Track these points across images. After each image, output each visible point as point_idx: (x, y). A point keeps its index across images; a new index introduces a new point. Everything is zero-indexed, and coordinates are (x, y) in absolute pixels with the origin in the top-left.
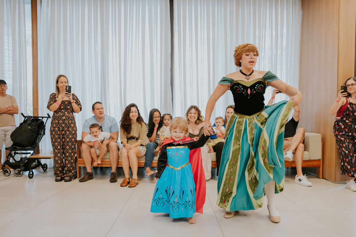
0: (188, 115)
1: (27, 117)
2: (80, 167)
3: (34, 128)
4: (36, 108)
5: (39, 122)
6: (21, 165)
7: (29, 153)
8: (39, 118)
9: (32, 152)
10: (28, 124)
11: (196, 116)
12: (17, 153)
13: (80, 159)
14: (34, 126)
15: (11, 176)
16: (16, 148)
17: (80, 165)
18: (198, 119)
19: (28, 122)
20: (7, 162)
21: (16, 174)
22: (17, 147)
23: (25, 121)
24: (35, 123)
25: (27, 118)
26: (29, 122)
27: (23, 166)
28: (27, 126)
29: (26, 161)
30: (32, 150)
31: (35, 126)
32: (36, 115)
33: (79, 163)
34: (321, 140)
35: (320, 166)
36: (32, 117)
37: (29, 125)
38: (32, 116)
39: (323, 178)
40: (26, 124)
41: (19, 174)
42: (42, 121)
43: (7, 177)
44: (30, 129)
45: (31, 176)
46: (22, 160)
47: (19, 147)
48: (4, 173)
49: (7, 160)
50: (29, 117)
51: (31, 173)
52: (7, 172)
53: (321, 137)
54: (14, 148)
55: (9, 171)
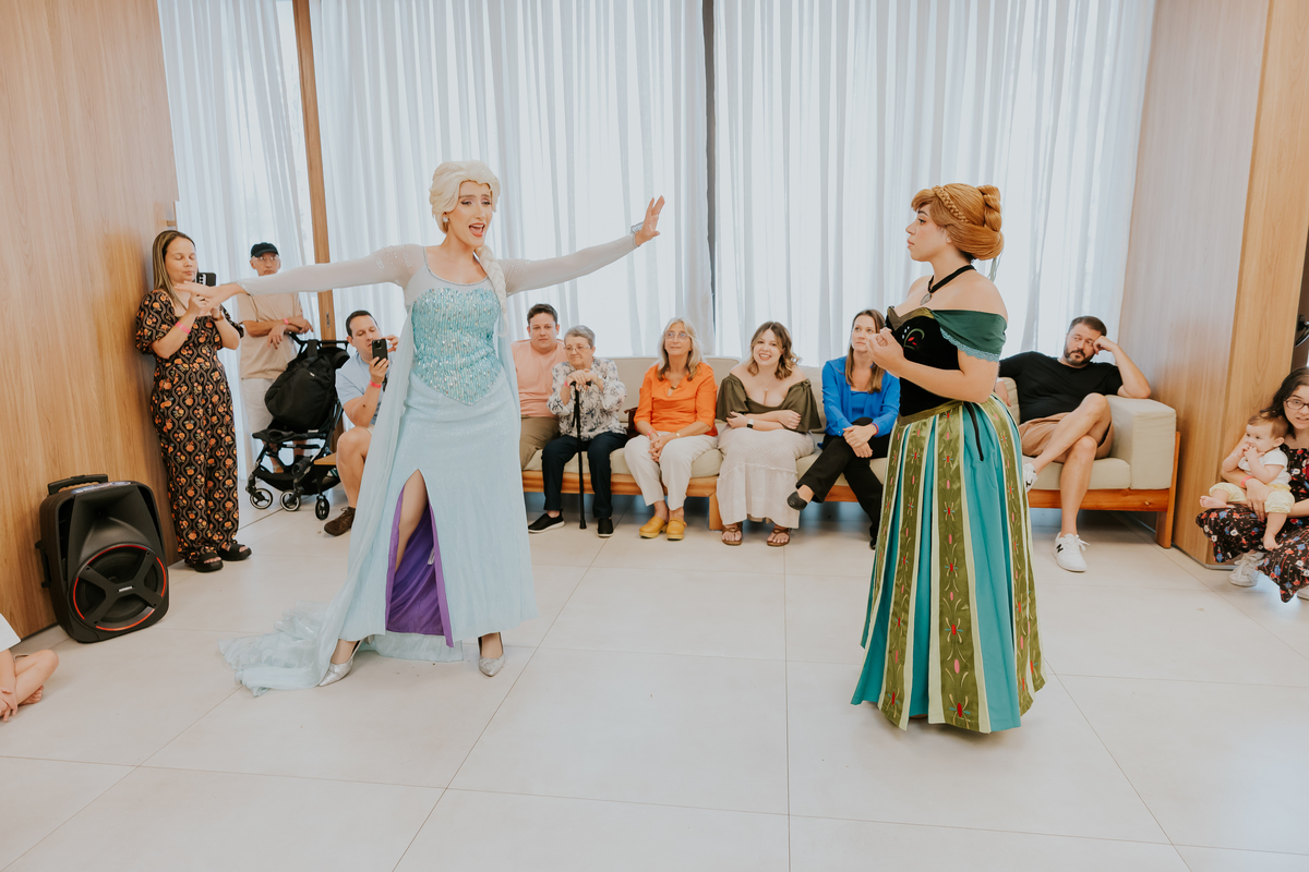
0: (753, 348)
1: (306, 342)
3: (327, 375)
4: (327, 319)
5: (339, 355)
6: (295, 481)
7: (316, 446)
8: (338, 345)
9: (321, 443)
10: (307, 365)
11: (777, 352)
12: (285, 446)
14: (325, 369)
15: (271, 509)
16: (282, 434)
18: (782, 361)
19: (308, 358)
20: (260, 472)
21: (284, 504)
22: (284, 432)
23: (301, 356)
24: (327, 363)
25: (306, 345)
26: (311, 359)
27: (299, 484)
28: (304, 370)
29: (308, 470)
30: (321, 438)
32: (329, 338)
34: (1173, 427)
35: (1165, 510)
36: (318, 343)
37: (312, 366)
38: (320, 340)
39: (1174, 545)
40: (303, 366)
41: (289, 504)
42: (342, 354)
43: (263, 513)
44: (314, 380)
45: (322, 511)
46: (297, 467)
47: (287, 430)
48: (256, 500)
49: (260, 466)
50: (312, 343)
51: (323, 504)
52: (263, 499)
53: (1174, 420)
54: (274, 435)
55: (267, 496)
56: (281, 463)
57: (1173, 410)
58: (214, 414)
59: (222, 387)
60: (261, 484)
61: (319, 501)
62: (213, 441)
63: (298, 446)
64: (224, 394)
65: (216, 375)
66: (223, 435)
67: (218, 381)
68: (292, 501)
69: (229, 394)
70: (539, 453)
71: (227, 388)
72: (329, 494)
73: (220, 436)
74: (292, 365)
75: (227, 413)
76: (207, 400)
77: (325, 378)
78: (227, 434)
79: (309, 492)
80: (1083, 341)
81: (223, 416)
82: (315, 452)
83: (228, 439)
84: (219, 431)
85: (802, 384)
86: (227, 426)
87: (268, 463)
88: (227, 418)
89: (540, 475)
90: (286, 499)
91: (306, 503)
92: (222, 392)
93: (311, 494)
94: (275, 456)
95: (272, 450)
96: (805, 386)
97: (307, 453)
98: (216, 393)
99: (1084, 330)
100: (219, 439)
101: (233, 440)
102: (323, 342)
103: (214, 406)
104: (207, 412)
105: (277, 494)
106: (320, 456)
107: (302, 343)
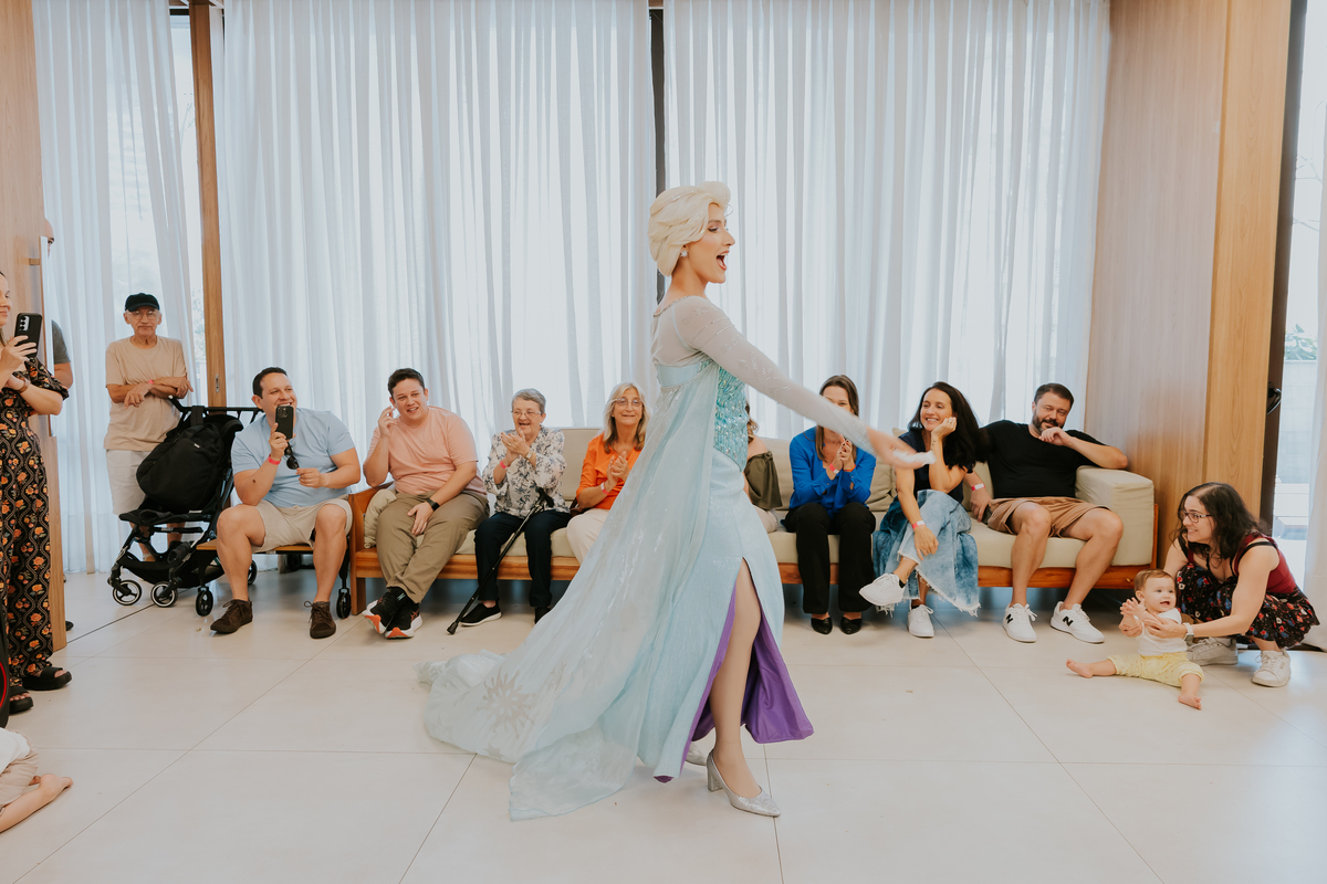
1: (188, 408)
2: (361, 581)
3: (213, 446)
4: (217, 382)
5: (229, 425)
6: (171, 571)
7: (198, 530)
8: (229, 413)
9: (205, 526)
10: (191, 434)
12: (159, 530)
13: (359, 554)
14: (212, 440)
15: (140, 604)
16: (156, 515)
17: (361, 574)
19: (192, 428)
20: (126, 560)
21: (157, 599)
22: (158, 513)
23: (183, 425)
24: (214, 431)
25: (190, 413)
26: (196, 428)
27: (177, 574)
28: (188, 440)
29: (188, 558)
30: (205, 520)
31: (216, 442)
32: (218, 404)
33: (359, 568)
34: (1151, 499)
36: (204, 409)
37: (197, 436)
38: (206, 406)
40: (185, 436)
41: (162, 599)
42: (235, 422)
43: (129, 610)
44: (198, 451)
45: (203, 608)
46: (175, 554)
47: (164, 511)
48: (120, 594)
49: (127, 554)
50: (198, 409)
51: (205, 598)
52: (129, 593)
53: (1152, 491)
54: (147, 516)
55: (134, 589)
56: (152, 550)
57: (1150, 482)
58: (19, 498)
59: (31, 462)
60: (126, 574)
61: (201, 594)
62: (17, 533)
63: (175, 530)
64: (34, 471)
65: (24, 447)
66: (31, 526)
67: (26, 455)
68: (166, 595)
69: (42, 472)
70: (471, 535)
71: (40, 464)
72: (212, 586)
73: (27, 525)
74: (171, 434)
75: (39, 497)
76: (10, 479)
77: (212, 450)
78: (38, 525)
79: (187, 584)
80: (1055, 411)
81: (33, 501)
82: (197, 537)
83: (39, 530)
84: (27, 520)
85: (763, 456)
86: (38, 514)
87: (137, 550)
88: (39, 503)
89: (473, 559)
90: (158, 593)
91: (184, 597)
92: (32, 468)
93: (188, 586)
94: (146, 542)
95: (141, 534)
96: (767, 458)
97: (185, 538)
98: (24, 470)
99: (1052, 399)
100: (26, 530)
101: (46, 531)
102: (210, 409)
103: (20, 486)
104: (10, 494)
105: (147, 587)
106: (203, 540)
107: (184, 410)
